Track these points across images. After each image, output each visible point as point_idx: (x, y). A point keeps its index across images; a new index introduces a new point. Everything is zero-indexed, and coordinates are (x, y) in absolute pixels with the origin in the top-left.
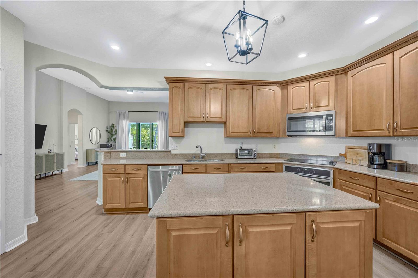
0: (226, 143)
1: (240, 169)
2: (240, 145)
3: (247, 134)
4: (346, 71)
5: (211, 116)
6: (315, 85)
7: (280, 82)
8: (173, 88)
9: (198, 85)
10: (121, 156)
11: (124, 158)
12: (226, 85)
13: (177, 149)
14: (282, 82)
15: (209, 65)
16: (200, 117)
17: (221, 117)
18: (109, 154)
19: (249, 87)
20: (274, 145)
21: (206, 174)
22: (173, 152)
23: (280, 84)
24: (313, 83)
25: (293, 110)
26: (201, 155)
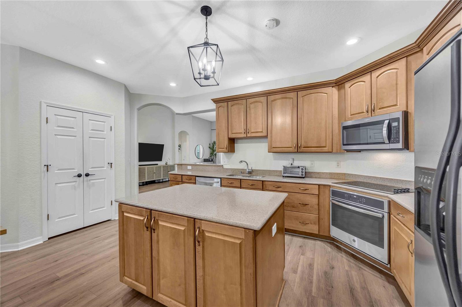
0: (275, 159)
1: (275, 188)
2: (291, 162)
3: (291, 148)
4: (422, 47)
5: (252, 131)
6: (377, 77)
7: (335, 81)
8: (219, 108)
9: (240, 102)
10: (188, 168)
11: (189, 170)
12: (267, 97)
13: (228, 164)
14: (336, 80)
15: (250, 79)
16: (242, 133)
17: (262, 132)
18: (181, 166)
19: (293, 95)
20: (338, 163)
21: (241, 188)
22: (225, 167)
23: (336, 83)
24: (375, 74)
25: (351, 115)
26: (247, 170)
